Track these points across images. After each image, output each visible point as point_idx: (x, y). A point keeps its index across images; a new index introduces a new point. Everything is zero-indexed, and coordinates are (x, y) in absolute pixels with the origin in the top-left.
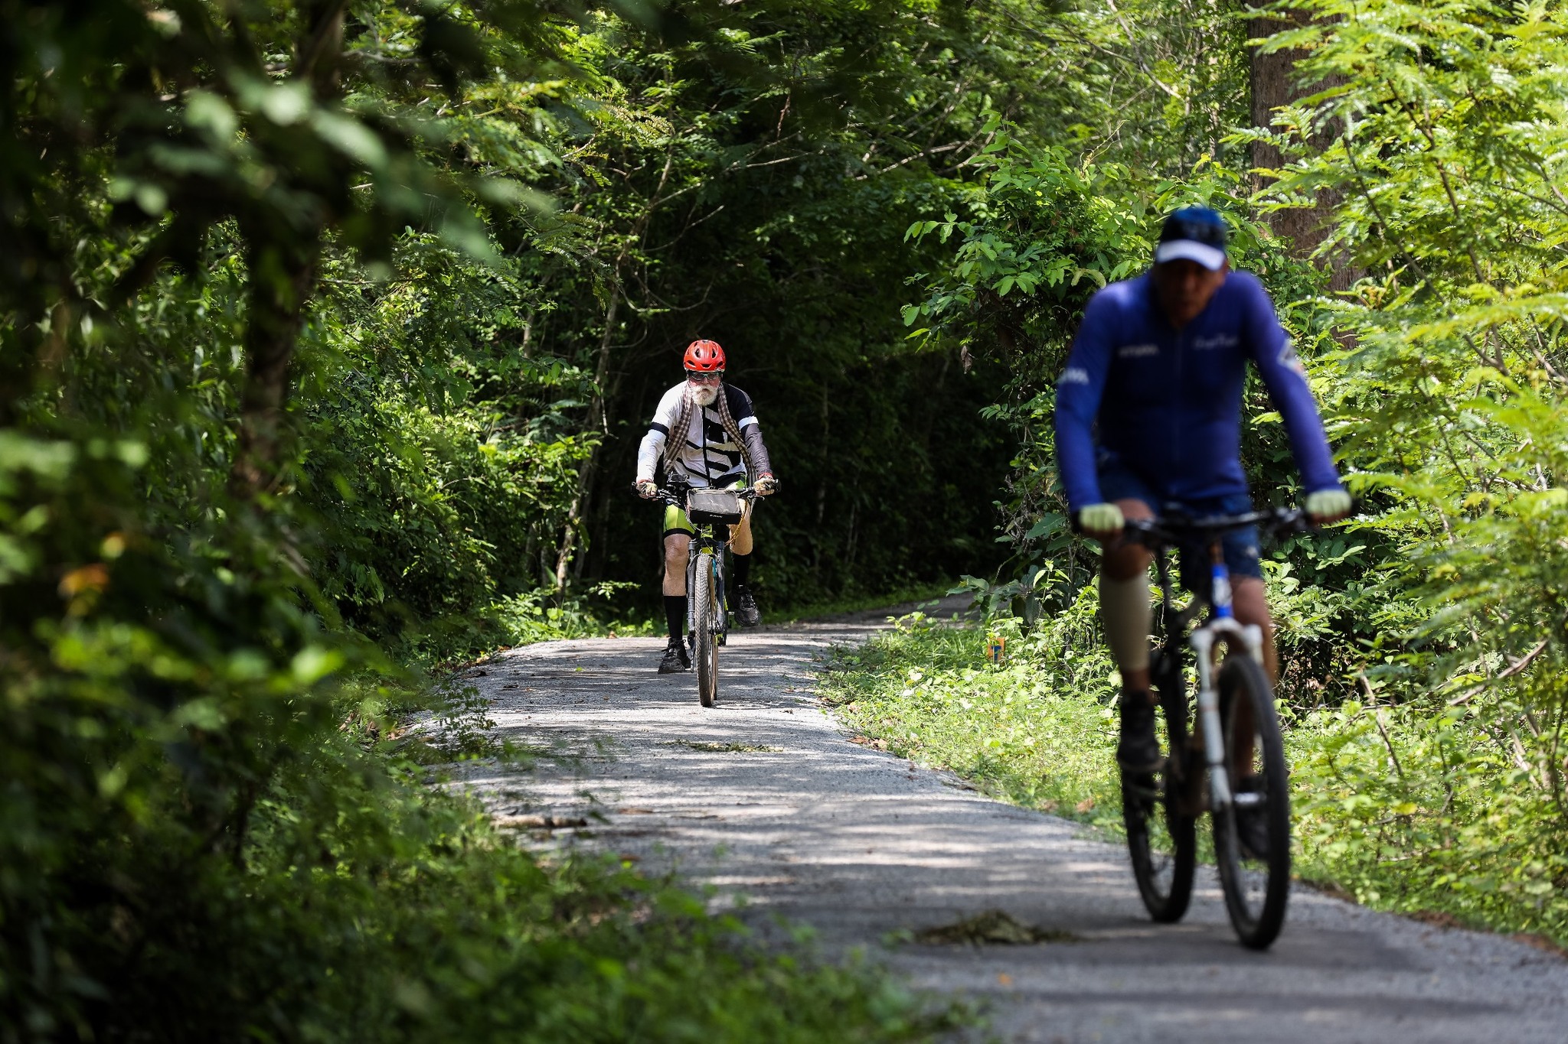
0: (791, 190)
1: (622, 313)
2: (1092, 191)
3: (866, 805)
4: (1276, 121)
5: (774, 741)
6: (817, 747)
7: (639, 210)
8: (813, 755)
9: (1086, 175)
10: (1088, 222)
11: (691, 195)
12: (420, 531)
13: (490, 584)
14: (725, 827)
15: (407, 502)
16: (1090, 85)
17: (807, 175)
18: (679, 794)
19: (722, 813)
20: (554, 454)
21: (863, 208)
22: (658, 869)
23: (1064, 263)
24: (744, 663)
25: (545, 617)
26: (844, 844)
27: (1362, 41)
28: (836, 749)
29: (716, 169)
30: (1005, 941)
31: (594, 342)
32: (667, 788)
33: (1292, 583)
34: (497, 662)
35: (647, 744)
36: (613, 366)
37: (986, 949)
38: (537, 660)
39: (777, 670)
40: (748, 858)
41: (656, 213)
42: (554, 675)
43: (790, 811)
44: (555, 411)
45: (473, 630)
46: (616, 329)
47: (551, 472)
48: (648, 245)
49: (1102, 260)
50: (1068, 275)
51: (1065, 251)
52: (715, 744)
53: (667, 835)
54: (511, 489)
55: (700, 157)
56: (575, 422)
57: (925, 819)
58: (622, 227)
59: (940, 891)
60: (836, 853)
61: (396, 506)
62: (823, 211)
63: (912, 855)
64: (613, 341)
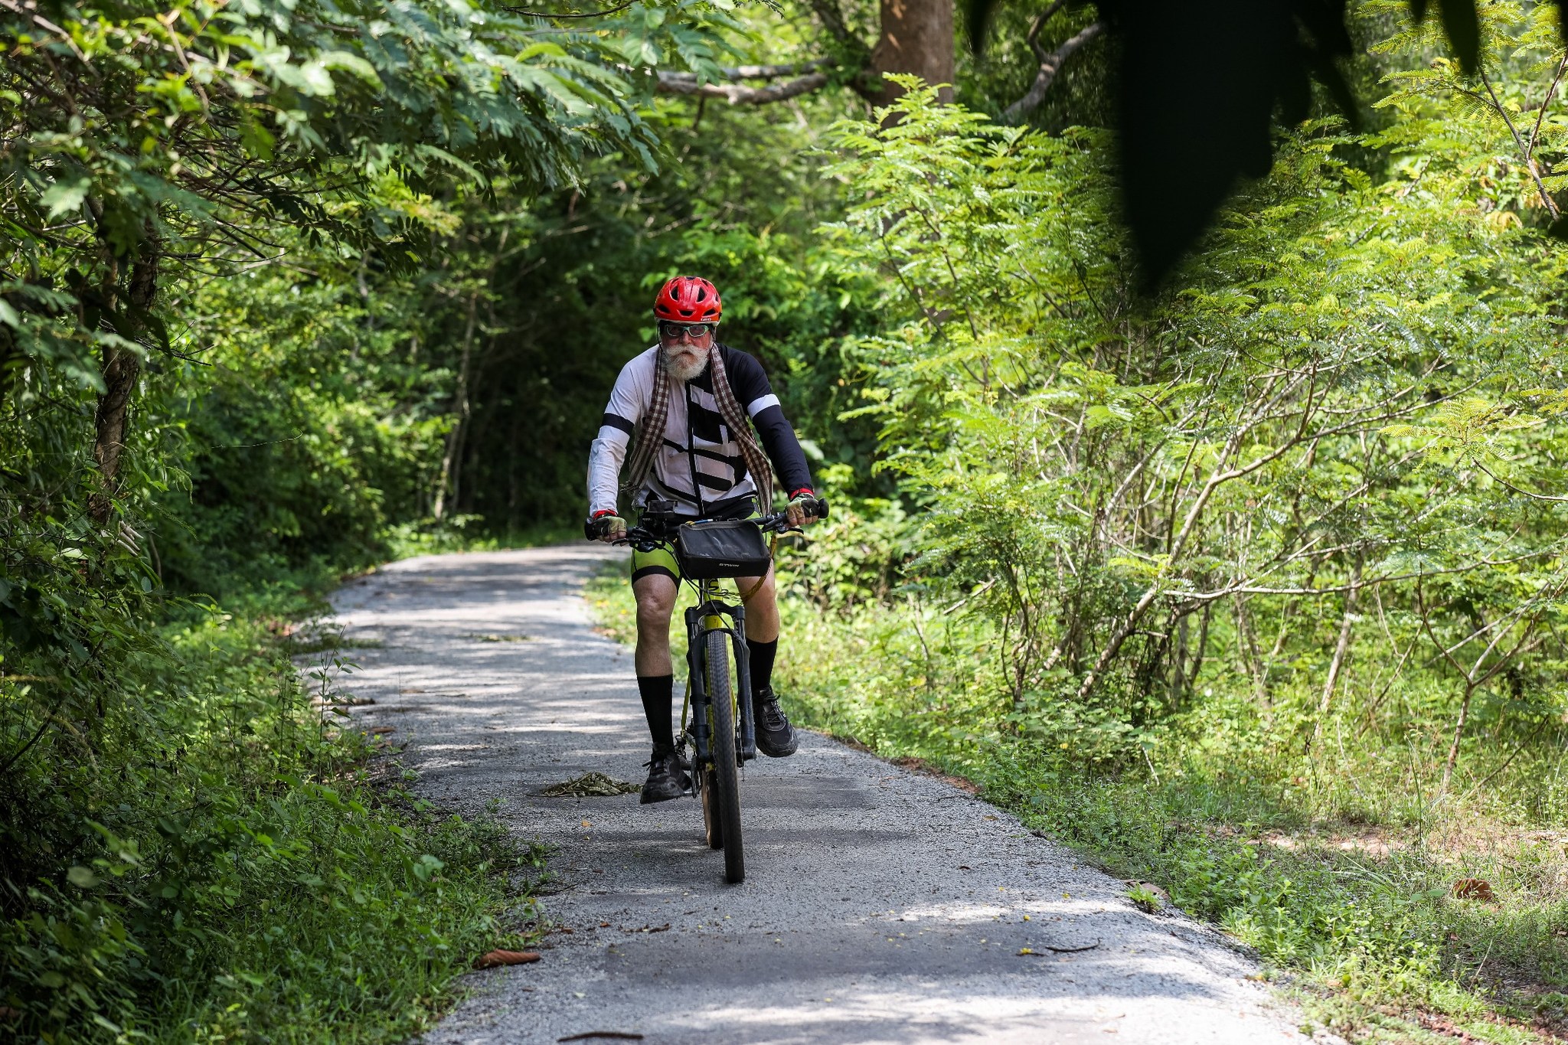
0: (591, 248)
1: (477, 332)
2: (766, 253)
3: (569, 684)
4: (850, 219)
5: (537, 632)
6: (564, 637)
7: (485, 263)
8: (558, 643)
9: (764, 240)
10: (765, 273)
11: (522, 253)
12: (331, 486)
13: (381, 518)
14: (468, 703)
15: (322, 465)
16: (796, 173)
17: (602, 238)
18: (453, 677)
19: (468, 692)
20: (427, 430)
21: (638, 258)
22: (401, 737)
23: (748, 303)
24: (543, 572)
25: (418, 541)
26: (540, 715)
27: (887, 170)
28: (577, 638)
29: (537, 236)
30: (600, 794)
31: (459, 352)
32: (448, 671)
33: (901, 514)
34: (378, 573)
35: (450, 637)
36: (474, 366)
37: (584, 800)
38: (405, 573)
39: (562, 578)
40: (469, 728)
41: (498, 265)
42: (410, 584)
43: (516, 690)
44: (429, 400)
45: (366, 551)
46: (472, 343)
47: (426, 441)
48: (495, 286)
49: (774, 300)
50: (751, 311)
51: (749, 294)
52: (493, 636)
53: (423, 710)
54: (399, 453)
55: (526, 227)
56: (445, 407)
57: (605, 695)
58: (476, 275)
59: (580, 753)
60: (530, 723)
61: (314, 469)
62: (612, 262)
63: (581, 723)
64: (471, 352)
